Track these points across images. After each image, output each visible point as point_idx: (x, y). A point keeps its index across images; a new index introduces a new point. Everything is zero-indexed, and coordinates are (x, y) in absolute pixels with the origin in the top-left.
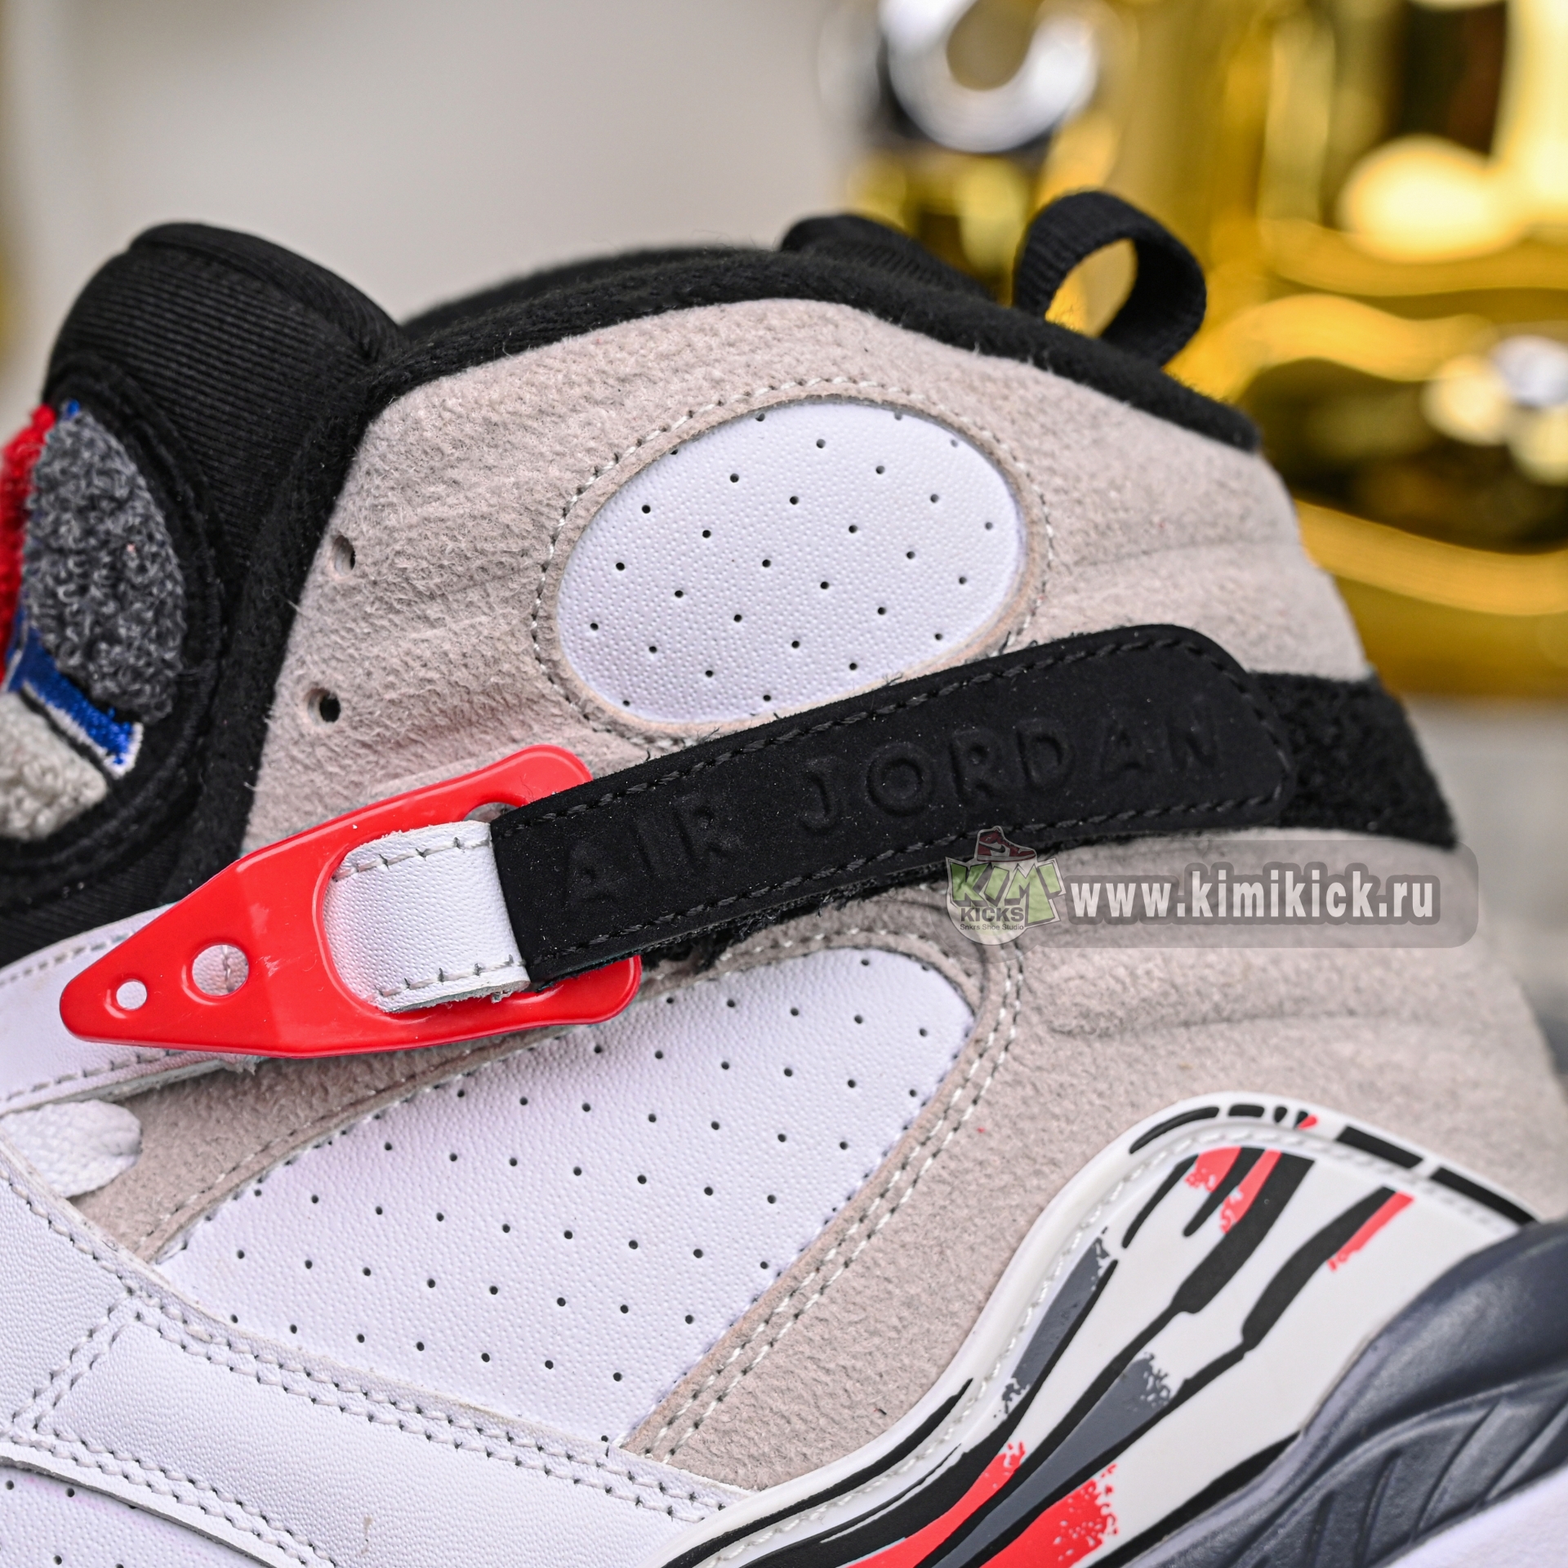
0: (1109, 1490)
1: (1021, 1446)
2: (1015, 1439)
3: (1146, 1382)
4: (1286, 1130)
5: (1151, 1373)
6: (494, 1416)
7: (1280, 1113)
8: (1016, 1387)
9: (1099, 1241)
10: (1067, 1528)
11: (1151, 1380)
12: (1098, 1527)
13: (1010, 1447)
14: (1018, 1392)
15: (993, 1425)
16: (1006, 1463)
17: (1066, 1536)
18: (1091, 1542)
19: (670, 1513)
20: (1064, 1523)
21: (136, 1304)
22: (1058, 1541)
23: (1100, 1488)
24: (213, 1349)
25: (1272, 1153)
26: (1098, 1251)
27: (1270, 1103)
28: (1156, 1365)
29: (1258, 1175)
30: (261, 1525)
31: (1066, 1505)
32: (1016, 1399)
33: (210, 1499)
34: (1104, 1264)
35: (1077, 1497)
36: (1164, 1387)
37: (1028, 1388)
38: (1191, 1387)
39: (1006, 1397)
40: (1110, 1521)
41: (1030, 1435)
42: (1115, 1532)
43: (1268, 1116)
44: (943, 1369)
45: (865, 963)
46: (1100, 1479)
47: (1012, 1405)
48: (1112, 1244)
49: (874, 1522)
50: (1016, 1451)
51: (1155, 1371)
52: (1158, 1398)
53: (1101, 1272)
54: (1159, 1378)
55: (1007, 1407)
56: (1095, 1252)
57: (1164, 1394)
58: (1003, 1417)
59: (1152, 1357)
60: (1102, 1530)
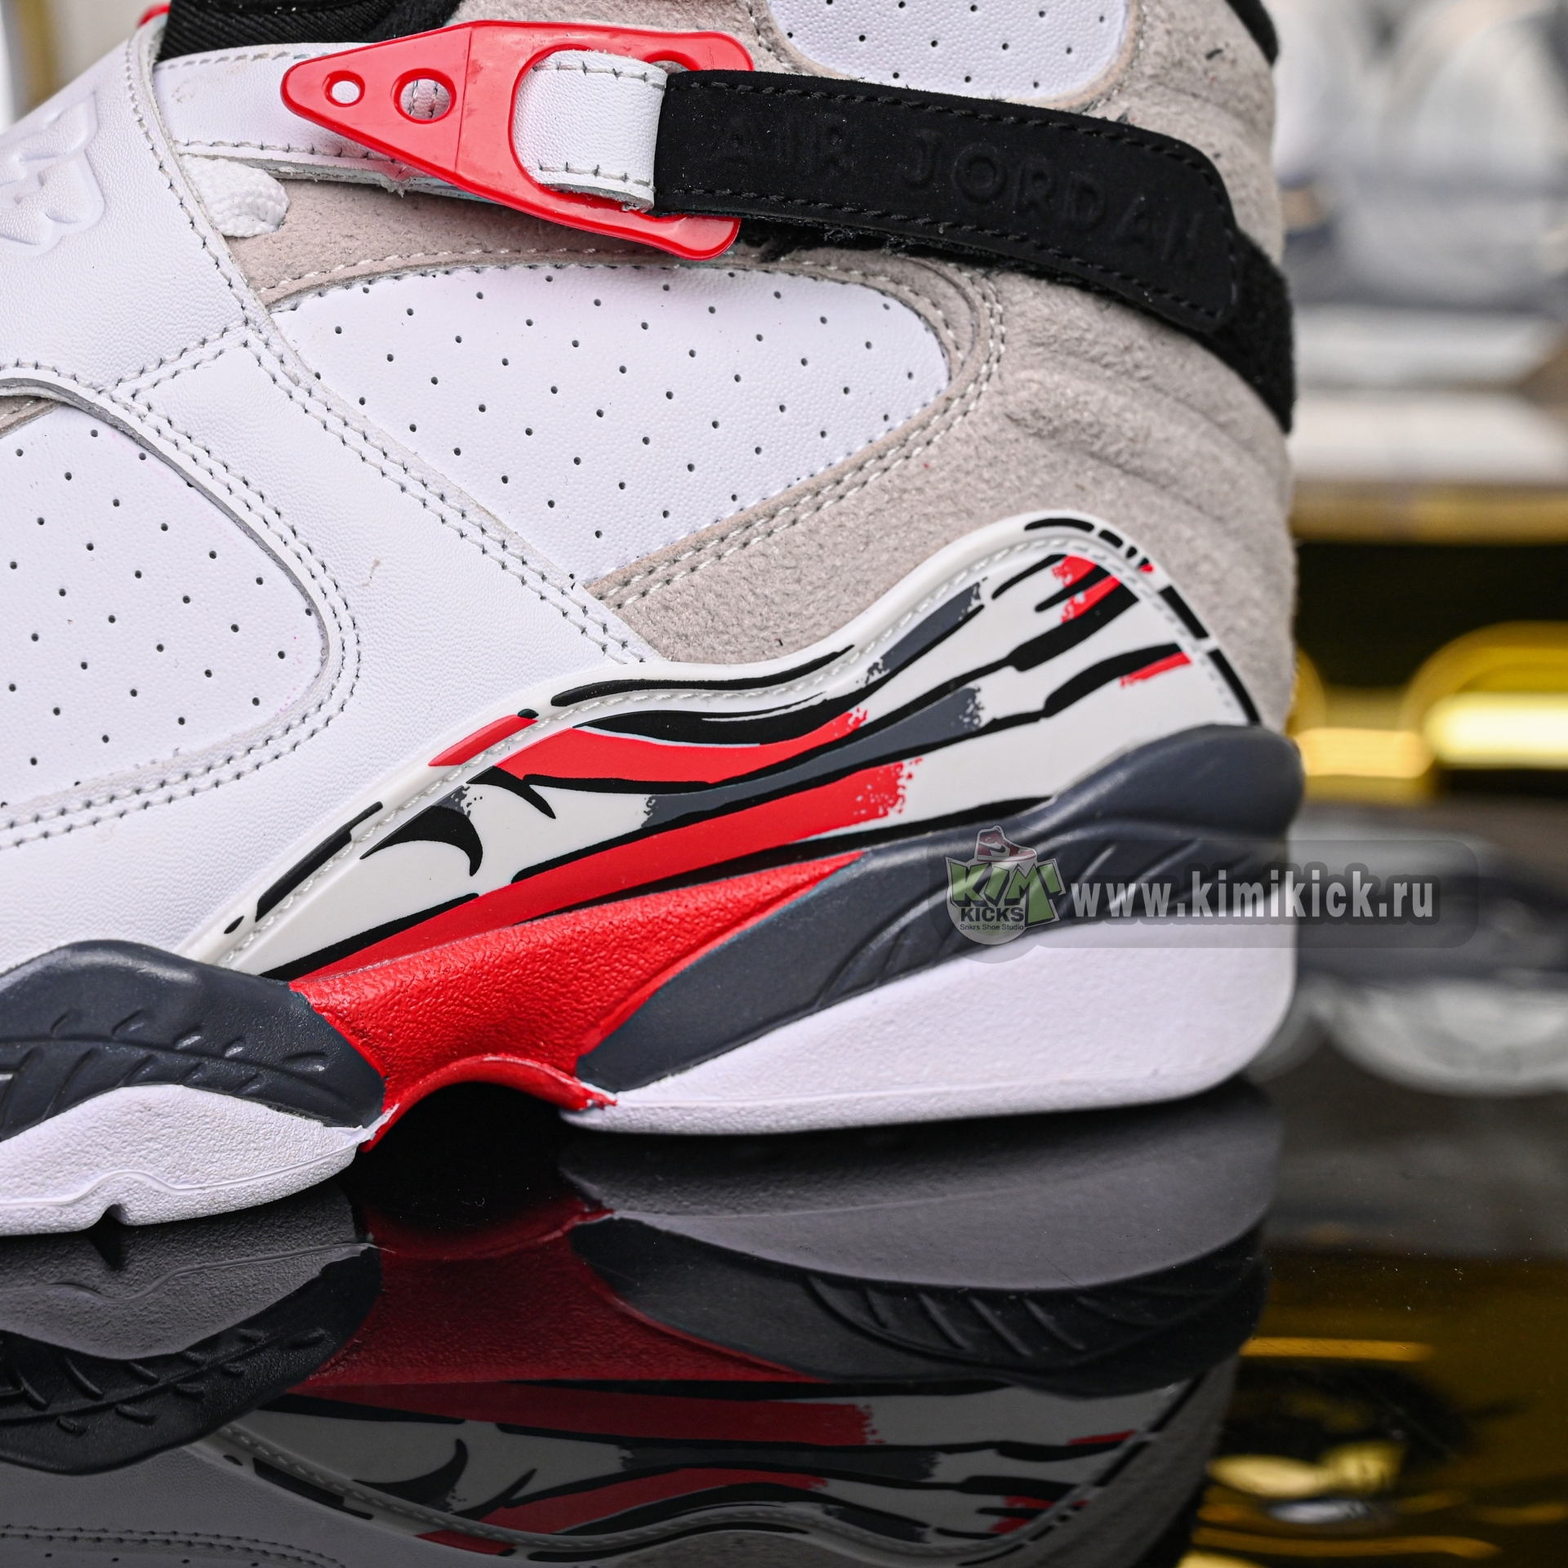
0: (910, 776)
1: (865, 714)
2: (864, 706)
3: (968, 706)
4: (1129, 566)
5: (973, 702)
6: (500, 523)
7: (1132, 552)
8: (880, 667)
9: (978, 585)
10: (870, 792)
11: (971, 707)
12: (891, 802)
13: (858, 710)
14: (880, 671)
15: (854, 688)
16: (851, 721)
17: (867, 798)
18: (881, 811)
19: (604, 649)
20: (869, 787)
21: (249, 334)
22: (859, 798)
23: (905, 772)
24: (296, 392)
25: (1114, 580)
26: (975, 592)
27: (1129, 543)
28: (980, 697)
29: (1100, 589)
30: (289, 535)
31: (877, 772)
32: (877, 676)
33: (254, 500)
34: (975, 604)
35: (888, 771)
36: (978, 717)
37: (888, 671)
38: (997, 725)
39: (871, 671)
40: (900, 801)
41: (874, 708)
42: (900, 811)
43: (1123, 550)
44: (835, 629)
45: (886, 307)
46: (908, 765)
47: (873, 679)
48: (986, 592)
49: (744, 722)
50: (860, 716)
51: (977, 701)
52: (971, 723)
53: (970, 609)
54: (977, 708)
55: (868, 679)
56: (971, 593)
57: (976, 721)
58: (862, 685)
59: (979, 690)
60: (892, 805)
